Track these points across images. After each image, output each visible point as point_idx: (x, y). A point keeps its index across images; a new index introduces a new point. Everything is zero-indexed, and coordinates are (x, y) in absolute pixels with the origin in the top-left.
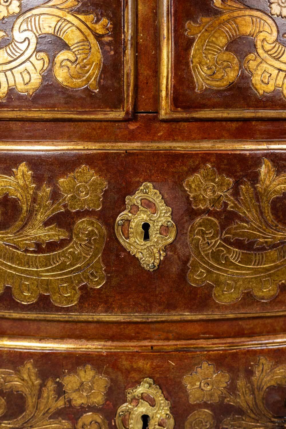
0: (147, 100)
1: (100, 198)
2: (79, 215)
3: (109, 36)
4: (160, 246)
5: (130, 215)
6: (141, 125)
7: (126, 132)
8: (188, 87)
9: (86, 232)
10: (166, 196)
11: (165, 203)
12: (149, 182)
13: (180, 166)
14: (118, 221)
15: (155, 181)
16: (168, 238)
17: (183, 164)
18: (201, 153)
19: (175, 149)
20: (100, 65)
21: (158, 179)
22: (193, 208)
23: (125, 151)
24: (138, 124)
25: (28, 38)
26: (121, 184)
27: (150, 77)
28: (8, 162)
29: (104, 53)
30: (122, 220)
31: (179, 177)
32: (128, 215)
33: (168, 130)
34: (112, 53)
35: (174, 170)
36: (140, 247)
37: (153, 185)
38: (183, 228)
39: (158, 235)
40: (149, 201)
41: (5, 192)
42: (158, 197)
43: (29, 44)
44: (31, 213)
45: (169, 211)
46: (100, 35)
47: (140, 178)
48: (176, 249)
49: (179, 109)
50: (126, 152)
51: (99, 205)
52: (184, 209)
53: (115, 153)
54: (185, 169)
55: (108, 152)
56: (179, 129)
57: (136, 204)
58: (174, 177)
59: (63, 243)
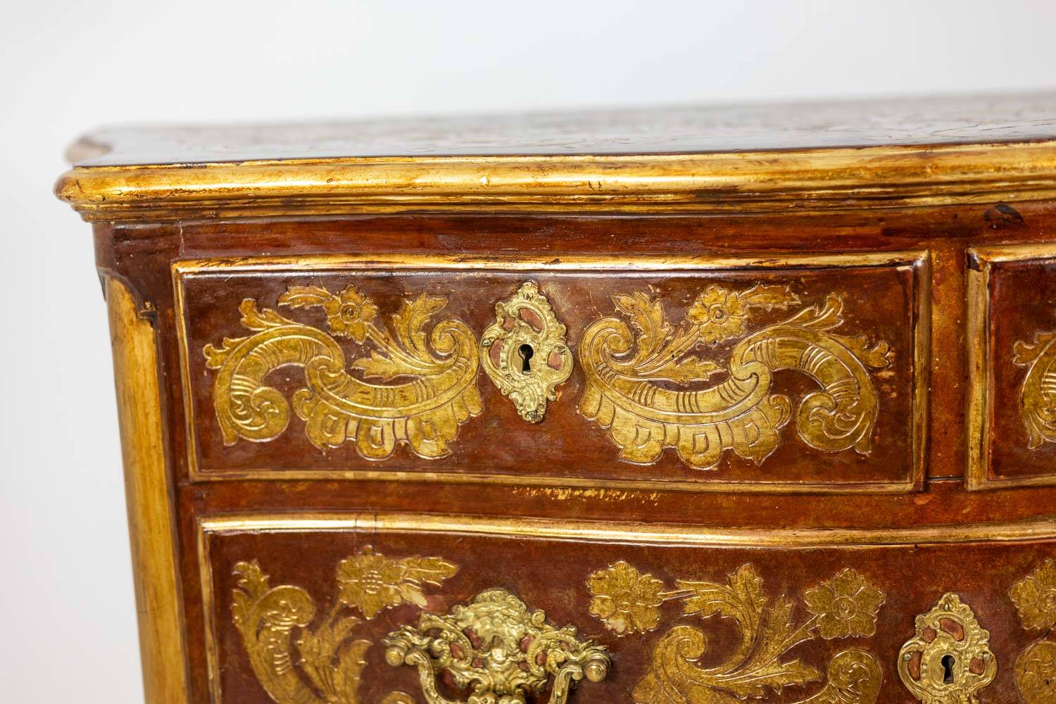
0: (946, 460)
1: (873, 618)
2: (838, 646)
3: (890, 370)
4: (971, 690)
5: (922, 643)
6: (934, 498)
7: (911, 510)
8: (1017, 443)
9: (850, 671)
10: (980, 613)
11: (979, 624)
12: (954, 592)
13: (1004, 565)
14: (904, 655)
15: (963, 591)
16: (984, 678)
17: (1008, 562)
18: (1036, 544)
19: (994, 538)
20: (874, 414)
21: (967, 587)
22: (1023, 630)
23: (913, 546)
24: (930, 497)
25: (755, 374)
26: (907, 597)
27: (950, 423)
28: (721, 562)
29: (882, 396)
30: (909, 653)
31: (1001, 582)
32: (919, 644)
33: (978, 504)
34: (894, 395)
35: (993, 572)
36: (938, 694)
37: (960, 597)
38: (1008, 660)
39: (967, 674)
40: (954, 622)
41: (714, 609)
42: (968, 615)
43: (757, 382)
44: (759, 643)
45: (986, 637)
46: (874, 368)
47: (938, 586)
48: (995, 692)
49: (1002, 477)
50: (916, 547)
51: (872, 630)
52: (1009, 632)
53: (898, 549)
54: (1012, 569)
55: (886, 549)
56: (997, 502)
57: (933, 628)
58: (993, 582)
59: (810, 688)
